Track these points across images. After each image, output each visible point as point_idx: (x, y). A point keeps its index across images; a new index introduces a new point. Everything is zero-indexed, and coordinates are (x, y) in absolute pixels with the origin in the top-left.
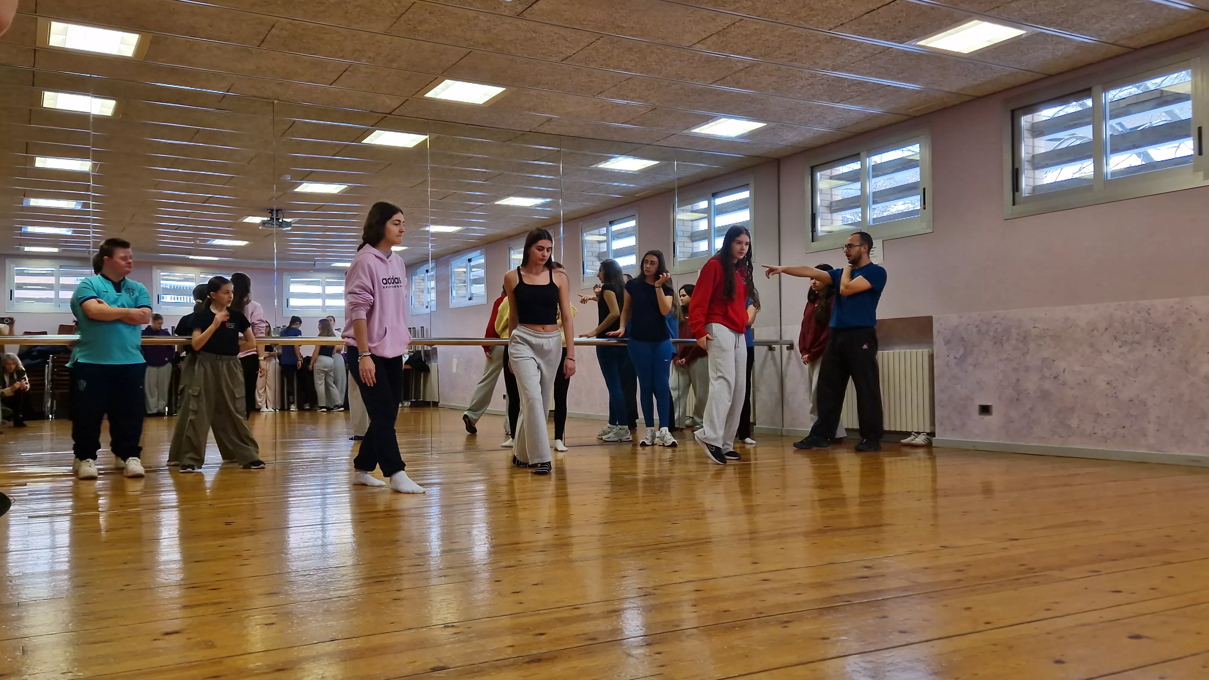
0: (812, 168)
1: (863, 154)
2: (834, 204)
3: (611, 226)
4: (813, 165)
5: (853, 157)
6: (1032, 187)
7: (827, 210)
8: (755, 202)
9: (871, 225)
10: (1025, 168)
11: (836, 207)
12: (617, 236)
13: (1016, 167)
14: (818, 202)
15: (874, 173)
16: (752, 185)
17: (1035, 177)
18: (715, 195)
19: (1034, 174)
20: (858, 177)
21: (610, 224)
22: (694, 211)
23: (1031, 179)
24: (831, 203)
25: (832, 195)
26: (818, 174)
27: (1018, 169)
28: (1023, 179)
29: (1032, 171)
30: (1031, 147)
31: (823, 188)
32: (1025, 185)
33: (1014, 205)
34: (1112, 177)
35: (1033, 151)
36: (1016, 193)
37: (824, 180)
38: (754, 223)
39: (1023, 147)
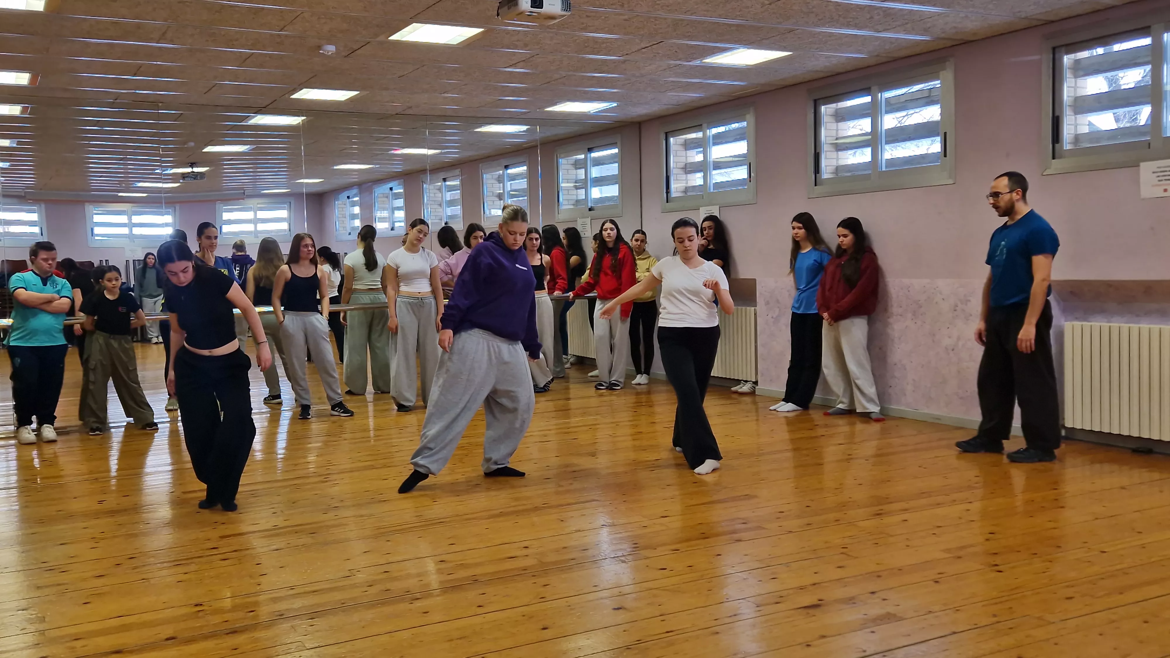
0: (666, 133)
1: (705, 125)
2: (688, 166)
3: (507, 170)
4: (667, 131)
5: (698, 127)
6: (835, 167)
7: (681, 171)
8: (622, 160)
9: (711, 191)
10: (826, 151)
11: (690, 169)
12: (513, 178)
13: (817, 152)
14: (672, 164)
15: (714, 141)
16: (619, 144)
17: (839, 158)
18: (590, 150)
19: (838, 156)
20: (701, 145)
21: (505, 168)
22: (572, 162)
23: (835, 160)
24: (686, 164)
25: (686, 157)
26: (672, 139)
27: (818, 153)
28: (824, 163)
29: (836, 152)
30: (835, 131)
31: (676, 151)
32: (826, 166)
33: (816, 185)
34: (886, 167)
35: (837, 134)
36: (817, 175)
37: (676, 144)
38: (621, 179)
39: (823, 133)
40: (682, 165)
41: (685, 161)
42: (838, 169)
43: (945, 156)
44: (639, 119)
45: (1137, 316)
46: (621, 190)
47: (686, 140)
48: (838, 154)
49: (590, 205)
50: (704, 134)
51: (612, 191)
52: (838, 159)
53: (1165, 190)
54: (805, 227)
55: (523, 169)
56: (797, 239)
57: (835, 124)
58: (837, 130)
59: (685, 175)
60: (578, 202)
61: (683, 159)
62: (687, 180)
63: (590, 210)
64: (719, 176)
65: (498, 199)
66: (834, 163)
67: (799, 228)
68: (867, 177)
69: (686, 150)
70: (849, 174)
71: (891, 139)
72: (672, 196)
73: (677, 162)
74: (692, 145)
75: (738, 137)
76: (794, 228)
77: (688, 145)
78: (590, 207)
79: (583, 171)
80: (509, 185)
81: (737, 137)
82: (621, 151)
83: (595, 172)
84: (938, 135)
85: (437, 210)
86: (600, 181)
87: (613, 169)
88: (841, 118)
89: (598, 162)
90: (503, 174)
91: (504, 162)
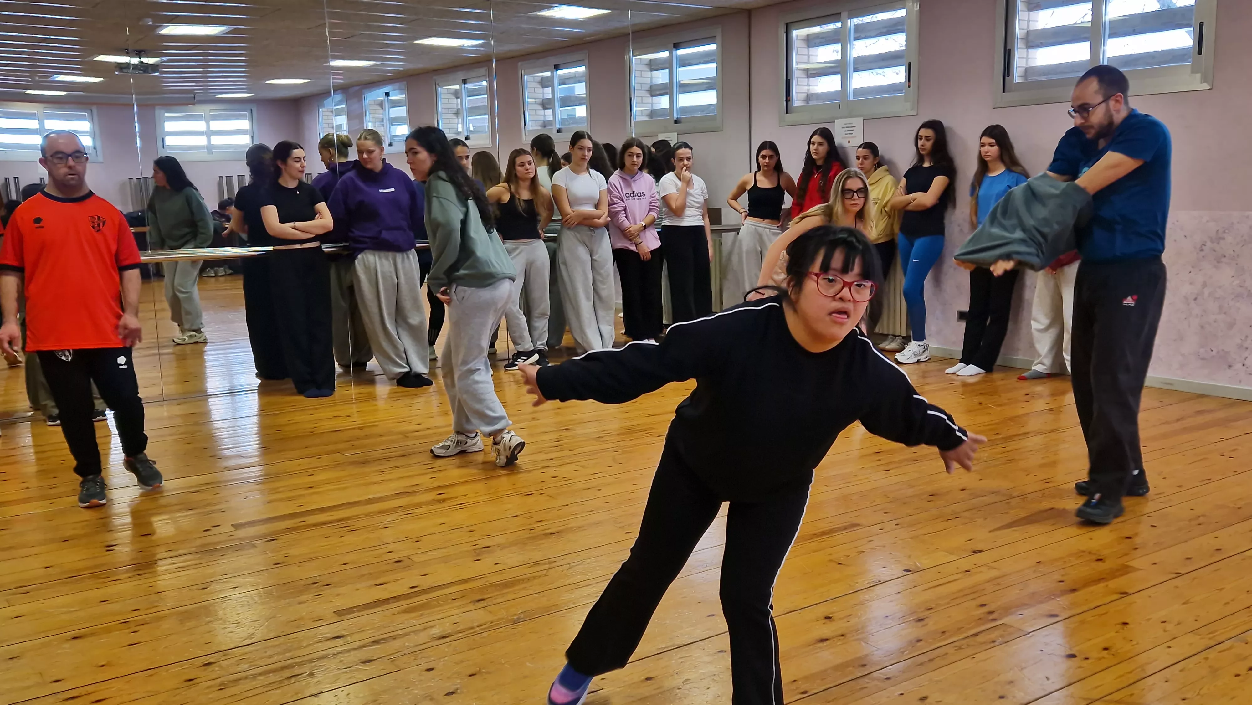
0: (787, 24)
1: (843, 14)
3: (557, 70)
4: (788, 22)
5: (833, 17)
6: (1024, 69)
7: (804, 75)
8: (723, 58)
9: (851, 99)
10: (1018, 48)
12: (563, 81)
13: (1008, 48)
14: (794, 66)
15: (856, 35)
16: (718, 38)
17: (1029, 57)
18: (677, 46)
19: (1027, 55)
21: (554, 68)
22: (652, 61)
23: (1025, 60)
25: (809, 56)
26: (795, 34)
27: (1010, 50)
28: (1015, 62)
29: (1026, 50)
30: (1026, 22)
31: (798, 48)
32: (1017, 67)
33: (1004, 92)
35: (1028, 26)
36: (1007, 78)
37: (798, 39)
38: (720, 84)
39: (1016, 24)
40: (804, 67)
42: (1028, 71)
43: (1201, 52)
44: (748, 7)
46: (721, 97)
47: (808, 35)
48: (1028, 52)
49: (675, 116)
50: (843, 25)
51: (708, 98)
52: (1027, 59)
54: (999, 143)
55: (582, 69)
56: (986, 159)
57: (1027, 13)
58: (1029, 21)
59: (807, 80)
60: (658, 112)
62: (809, 86)
63: (676, 121)
64: (860, 81)
65: (541, 108)
66: (1027, 63)
67: (991, 145)
69: (809, 47)
70: (1044, 78)
72: (794, 105)
73: (799, 63)
74: (817, 41)
76: (983, 145)
77: (811, 41)
79: (665, 73)
80: (560, 91)
81: (891, 28)
82: (722, 48)
83: (684, 74)
84: (1189, 26)
85: (451, 121)
86: (691, 86)
87: (710, 70)
88: (1035, 5)
89: (688, 62)
90: (552, 76)
91: (554, 61)
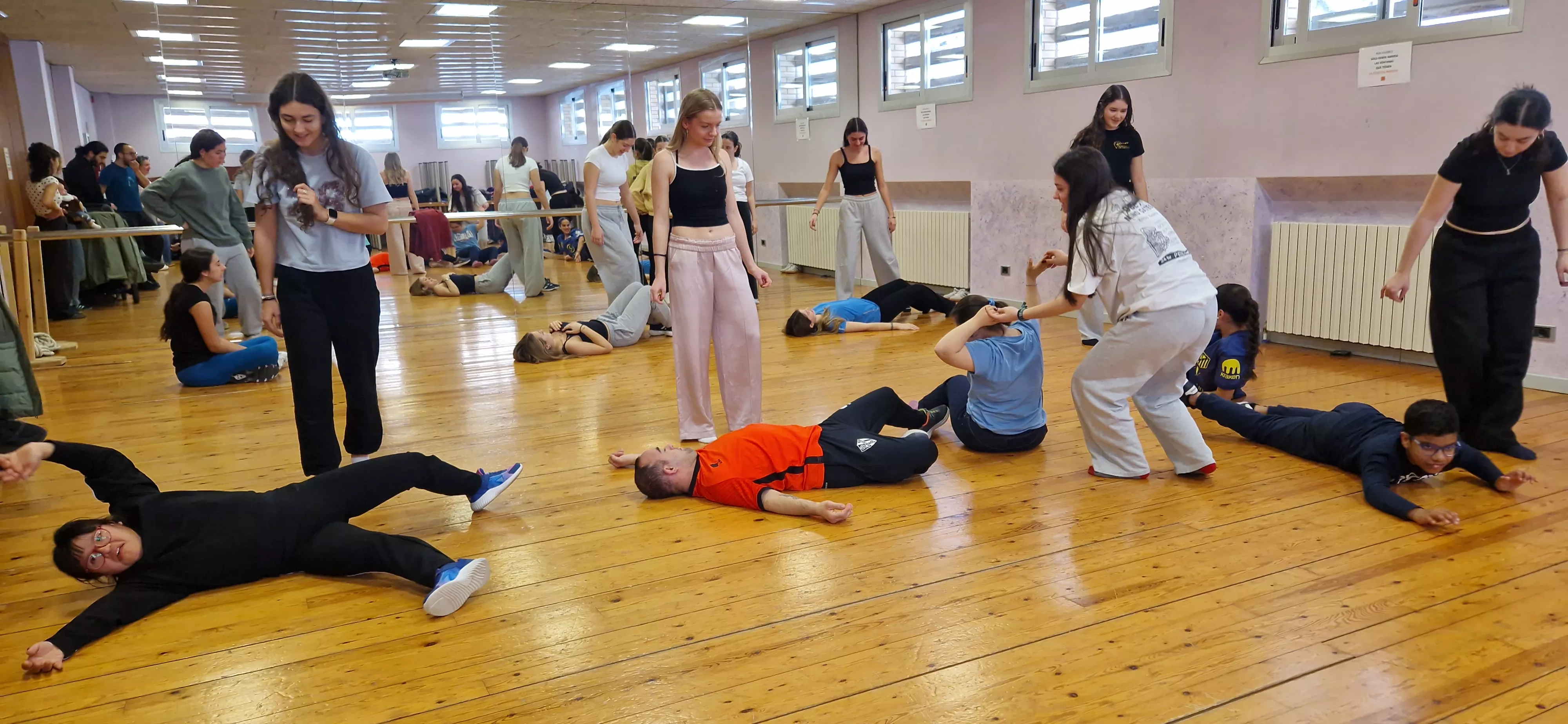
0: (884, 25)
1: (922, 17)
2: (907, 60)
4: (884, 23)
5: (915, 18)
6: (1053, 59)
7: (900, 67)
8: (840, 55)
9: (925, 89)
10: (1044, 42)
11: (908, 64)
12: (732, 76)
13: (1034, 43)
14: (890, 60)
15: (933, 34)
16: (837, 38)
17: (1058, 49)
18: (808, 45)
19: (1057, 47)
20: (919, 37)
21: (723, 66)
22: (791, 58)
23: (1053, 51)
24: (905, 59)
25: (905, 52)
26: (890, 33)
27: (1036, 44)
28: (1041, 55)
29: (1055, 44)
30: (1054, 19)
31: (895, 45)
32: (1044, 59)
33: (1032, 79)
34: (1104, 59)
35: (1057, 23)
36: (1034, 68)
37: (894, 37)
38: (840, 77)
39: (1042, 21)
40: (901, 60)
41: (903, 55)
42: (1057, 61)
43: (1163, 45)
44: (855, 10)
45: (1346, 214)
46: (840, 88)
47: (905, 33)
49: (807, 104)
50: (922, 26)
51: (830, 90)
52: (1056, 51)
53: (1383, 79)
57: (1054, 11)
58: (1057, 19)
59: (904, 71)
60: (797, 102)
61: (902, 54)
62: (905, 76)
63: (808, 109)
64: (934, 72)
66: (1053, 55)
68: (1084, 70)
69: (905, 43)
70: (1066, 67)
71: (1111, 27)
72: (889, 94)
73: (895, 57)
74: (912, 38)
75: (957, 28)
77: (907, 38)
78: (808, 107)
79: (800, 68)
81: (954, 28)
82: (839, 46)
83: (814, 69)
84: (1156, 23)
86: (818, 79)
87: (830, 66)
89: (816, 59)
90: (722, 73)
91: (723, 59)
